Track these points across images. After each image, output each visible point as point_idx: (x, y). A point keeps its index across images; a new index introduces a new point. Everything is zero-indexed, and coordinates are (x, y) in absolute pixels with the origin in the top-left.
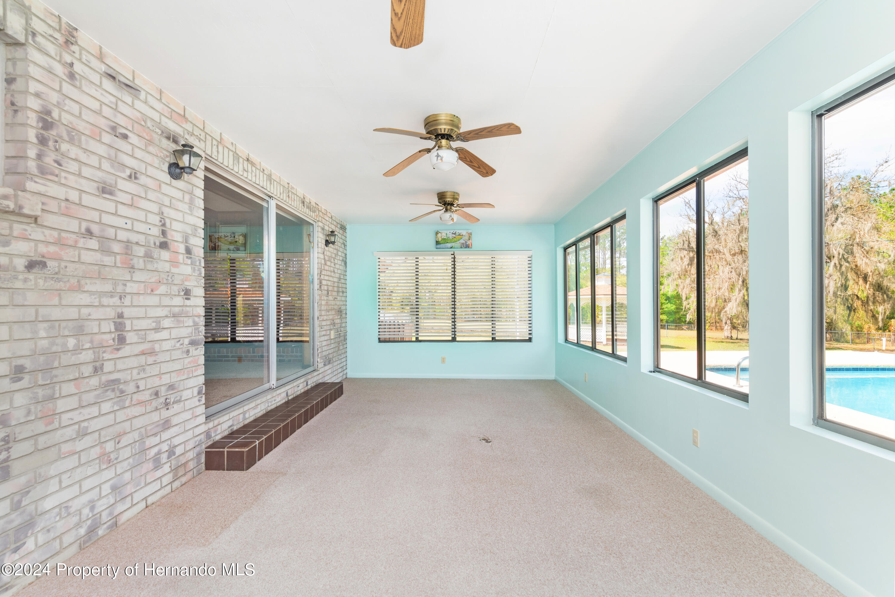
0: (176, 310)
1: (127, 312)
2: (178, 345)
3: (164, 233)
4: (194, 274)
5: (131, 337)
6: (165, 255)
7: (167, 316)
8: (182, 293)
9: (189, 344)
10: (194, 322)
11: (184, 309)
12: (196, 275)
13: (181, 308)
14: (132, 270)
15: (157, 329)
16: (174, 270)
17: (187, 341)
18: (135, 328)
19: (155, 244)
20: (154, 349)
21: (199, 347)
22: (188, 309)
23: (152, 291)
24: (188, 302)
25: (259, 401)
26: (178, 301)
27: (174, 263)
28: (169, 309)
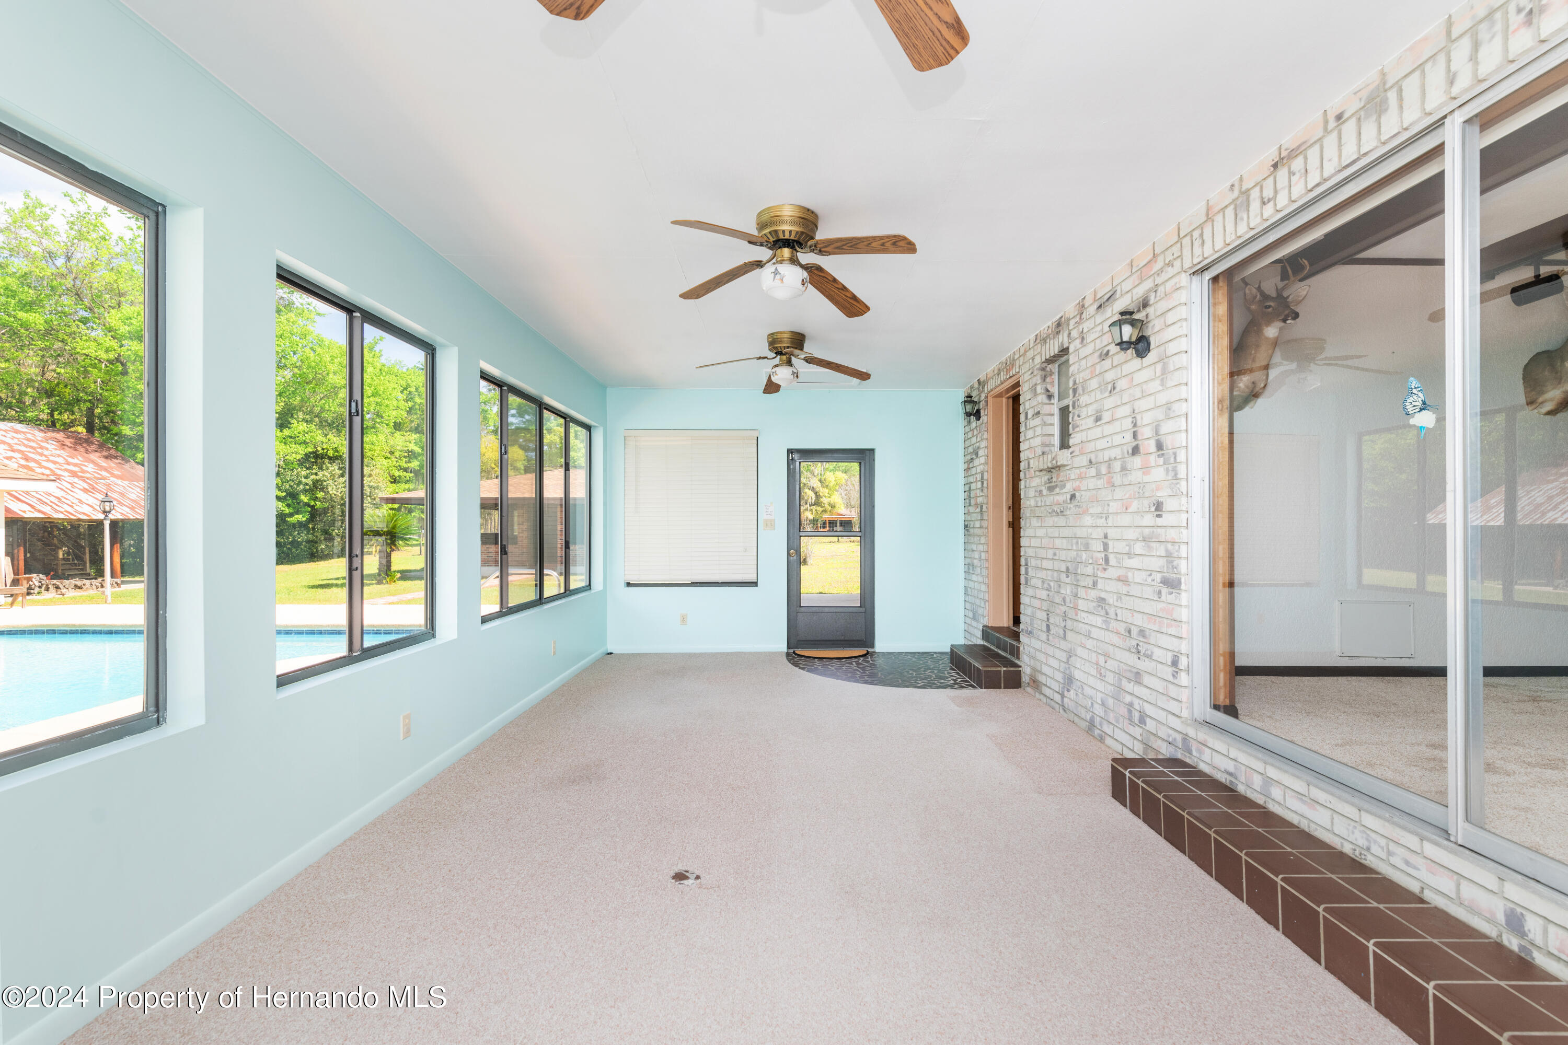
0: (1147, 531)
1: (1112, 533)
2: (1149, 580)
3: (1135, 435)
4: (1168, 478)
5: (1113, 561)
6: (1137, 461)
7: (1137, 540)
8: (1153, 509)
9: (1161, 582)
10: (1167, 550)
11: (1155, 530)
12: (1170, 478)
13: (1151, 530)
14: (1113, 488)
15: (1130, 555)
16: (1146, 479)
17: (1158, 577)
18: (1115, 551)
19: (1128, 452)
20: (1127, 577)
21: (1174, 591)
22: (1159, 530)
23: (1127, 509)
24: (1160, 521)
25: (1321, 796)
26: (1149, 519)
27: (1146, 469)
28: (1139, 530)
